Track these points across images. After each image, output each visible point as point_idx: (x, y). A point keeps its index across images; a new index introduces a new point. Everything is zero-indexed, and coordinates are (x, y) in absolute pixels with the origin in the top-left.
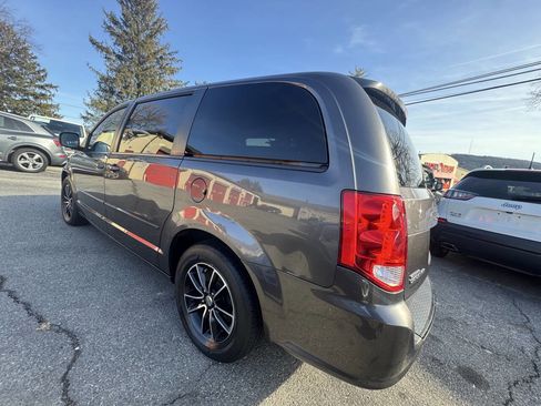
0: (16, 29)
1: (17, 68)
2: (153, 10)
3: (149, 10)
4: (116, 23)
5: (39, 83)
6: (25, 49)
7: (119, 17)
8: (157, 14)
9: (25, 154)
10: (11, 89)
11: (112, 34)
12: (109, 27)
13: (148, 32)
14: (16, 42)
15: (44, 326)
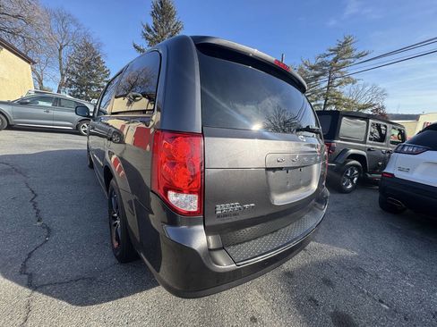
0: (94, 46)
1: (94, 71)
2: (173, 16)
3: (170, 17)
4: (149, 30)
5: (106, 79)
6: (99, 58)
7: (151, 26)
8: (176, 19)
9: (85, 125)
10: (91, 85)
11: (147, 39)
12: (145, 35)
13: (170, 33)
14: (94, 54)
15: (38, 224)
